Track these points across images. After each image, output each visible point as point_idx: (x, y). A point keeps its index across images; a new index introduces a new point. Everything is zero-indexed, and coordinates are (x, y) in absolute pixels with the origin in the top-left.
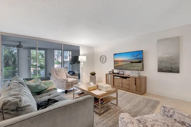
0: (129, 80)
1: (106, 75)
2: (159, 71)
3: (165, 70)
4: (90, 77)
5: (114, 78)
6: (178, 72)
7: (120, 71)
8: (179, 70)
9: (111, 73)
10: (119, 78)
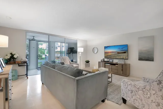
0: (117, 66)
1: (99, 62)
2: (139, 60)
3: (144, 59)
4: (86, 64)
5: (105, 65)
6: (153, 60)
7: (109, 60)
8: (153, 59)
9: (103, 61)
10: (109, 64)
